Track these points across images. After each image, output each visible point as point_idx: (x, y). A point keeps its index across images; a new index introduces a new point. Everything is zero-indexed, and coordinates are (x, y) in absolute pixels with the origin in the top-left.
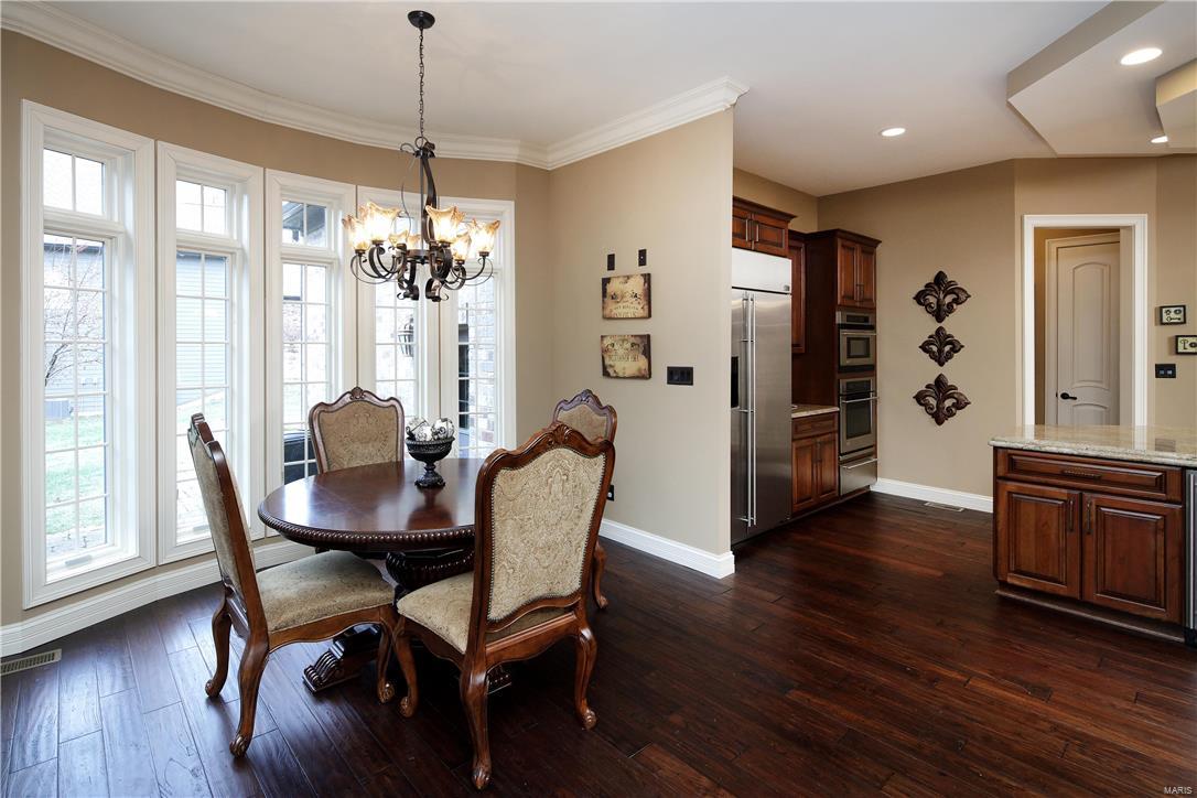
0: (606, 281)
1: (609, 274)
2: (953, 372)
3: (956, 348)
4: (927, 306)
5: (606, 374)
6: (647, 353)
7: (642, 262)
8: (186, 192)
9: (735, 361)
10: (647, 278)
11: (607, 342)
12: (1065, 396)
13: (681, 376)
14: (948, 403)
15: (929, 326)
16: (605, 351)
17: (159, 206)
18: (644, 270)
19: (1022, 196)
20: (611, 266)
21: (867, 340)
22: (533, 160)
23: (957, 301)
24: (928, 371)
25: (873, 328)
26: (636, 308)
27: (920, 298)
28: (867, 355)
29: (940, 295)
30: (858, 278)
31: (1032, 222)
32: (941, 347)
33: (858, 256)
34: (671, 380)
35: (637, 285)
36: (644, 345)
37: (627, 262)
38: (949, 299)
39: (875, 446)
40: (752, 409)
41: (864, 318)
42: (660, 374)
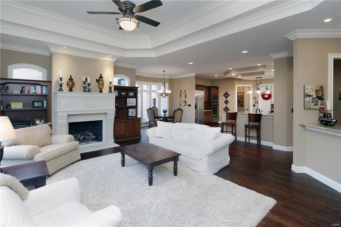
0: (180, 94)
1: (181, 93)
2: (228, 106)
3: (228, 102)
4: (225, 96)
5: (180, 105)
6: (186, 103)
7: (185, 92)
8: (152, 86)
9: (196, 104)
10: (186, 94)
11: (181, 101)
12: (247, 109)
13: (189, 105)
14: (227, 110)
15: (225, 99)
16: (180, 102)
17: (150, 88)
18: (185, 93)
19: (236, 82)
20: (181, 92)
21: (217, 101)
22: (171, 78)
23: (228, 96)
24: (225, 105)
25: (218, 99)
26: (185, 97)
27: (224, 95)
28: (217, 103)
29: (226, 95)
30: (215, 92)
31: (237, 86)
32: (227, 102)
33: (215, 89)
34: (188, 106)
35: (184, 95)
36: (185, 102)
37: (183, 92)
38: (227, 95)
39: (218, 116)
40: (198, 109)
41: (217, 98)
42: (187, 105)
